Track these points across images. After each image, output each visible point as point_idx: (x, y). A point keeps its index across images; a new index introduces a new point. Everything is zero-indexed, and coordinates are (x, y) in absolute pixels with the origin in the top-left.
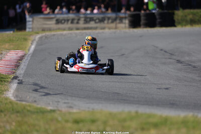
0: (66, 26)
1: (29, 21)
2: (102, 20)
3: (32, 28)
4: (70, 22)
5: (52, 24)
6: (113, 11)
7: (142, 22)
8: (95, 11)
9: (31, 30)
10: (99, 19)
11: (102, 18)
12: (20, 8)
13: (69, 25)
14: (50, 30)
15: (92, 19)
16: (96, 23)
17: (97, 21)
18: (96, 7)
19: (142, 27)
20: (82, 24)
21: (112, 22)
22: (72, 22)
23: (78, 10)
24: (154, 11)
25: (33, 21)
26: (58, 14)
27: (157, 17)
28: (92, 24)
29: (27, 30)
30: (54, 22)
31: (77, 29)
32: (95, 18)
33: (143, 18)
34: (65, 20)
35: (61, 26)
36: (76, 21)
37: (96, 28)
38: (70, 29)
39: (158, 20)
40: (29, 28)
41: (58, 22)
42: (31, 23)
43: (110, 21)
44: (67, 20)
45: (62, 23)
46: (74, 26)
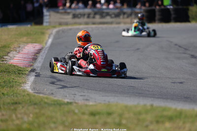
0: (82, 20)
1: (47, 16)
2: (117, 15)
3: (50, 22)
4: (86, 16)
5: (68, 18)
6: (129, 6)
8: (111, 6)
9: (48, 24)
10: (114, 14)
11: (118, 13)
12: (37, 2)
13: (85, 20)
14: (67, 24)
15: (108, 14)
16: (112, 17)
17: (113, 16)
18: (112, 2)
19: (157, 22)
20: (98, 19)
21: (128, 17)
22: (88, 17)
23: (94, 5)
24: (169, 7)
25: (50, 15)
27: (172, 12)
28: (108, 19)
29: (45, 24)
30: (70, 16)
31: (94, 23)
32: (110, 13)
33: (157, 14)
34: (81, 15)
35: (77, 20)
36: (92, 16)
37: (111, 23)
38: (87, 23)
39: (173, 16)
40: (47, 22)
41: (75, 16)
42: (48, 17)
43: (126, 16)
44: (83, 15)
45: (79, 18)
46: (91, 20)
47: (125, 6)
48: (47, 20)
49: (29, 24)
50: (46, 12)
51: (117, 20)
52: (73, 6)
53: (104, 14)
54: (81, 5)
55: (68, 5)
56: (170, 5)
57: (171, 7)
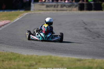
1: (32, 6)
2: (69, 6)
4: (53, 7)
5: (44, 7)
6: (76, 1)
7: (85, 8)
8: (66, 2)
9: (33, 10)
14: (43, 10)
15: (65, 6)
16: (67, 7)
17: (67, 6)
19: (85, 10)
20: (59, 8)
24: (91, 2)
25: (34, 6)
26: (47, 2)
27: (93, 5)
28: (65, 8)
29: (31, 10)
31: (57, 10)
35: (48, 9)
36: (56, 6)
37: (66, 10)
38: (53, 10)
39: (93, 7)
40: (32, 9)
41: (47, 6)
43: (74, 7)
44: (52, 6)
45: (49, 7)
46: (55, 9)
47: (74, 2)
49: (23, 10)
50: (32, 4)
51: (70, 9)
53: (63, 6)
56: (92, 2)
57: (93, 2)
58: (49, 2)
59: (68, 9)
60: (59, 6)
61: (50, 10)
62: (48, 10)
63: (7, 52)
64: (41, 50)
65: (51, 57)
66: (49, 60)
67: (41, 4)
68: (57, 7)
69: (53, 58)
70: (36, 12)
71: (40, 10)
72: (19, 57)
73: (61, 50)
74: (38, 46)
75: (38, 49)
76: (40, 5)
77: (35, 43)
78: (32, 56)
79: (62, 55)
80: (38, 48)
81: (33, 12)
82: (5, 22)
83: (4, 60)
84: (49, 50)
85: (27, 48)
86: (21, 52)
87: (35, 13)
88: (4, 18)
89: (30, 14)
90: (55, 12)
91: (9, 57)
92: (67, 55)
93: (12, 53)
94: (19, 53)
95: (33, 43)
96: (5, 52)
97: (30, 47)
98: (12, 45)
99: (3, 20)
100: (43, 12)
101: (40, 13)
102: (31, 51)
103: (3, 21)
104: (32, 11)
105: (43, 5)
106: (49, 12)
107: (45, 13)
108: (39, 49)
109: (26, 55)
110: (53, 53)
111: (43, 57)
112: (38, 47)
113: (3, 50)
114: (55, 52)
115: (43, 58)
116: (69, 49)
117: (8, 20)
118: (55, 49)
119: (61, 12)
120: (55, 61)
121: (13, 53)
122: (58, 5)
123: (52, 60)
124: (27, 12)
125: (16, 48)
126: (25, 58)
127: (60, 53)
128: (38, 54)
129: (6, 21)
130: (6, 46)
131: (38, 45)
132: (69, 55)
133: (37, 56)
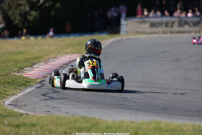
0: (159, 29)
1: (124, 25)
2: (196, 24)
3: (127, 31)
4: (164, 25)
5: (146, 27)
8: (190, 15)
9: (125, 33)
10: (193, 23)
11: (197, 21)
12: (115, 11)
13: (164, 29)
14: (144, 33)
15: (186, 23)
16: (190, 26)
17: (191, 24)
18: (190, 11)
20: (176, 28)
22: (166, 26)
25: (127, 25)
26: (152, 17)
28: (186, 28)
29: (122, 33)
30: (148, 25)
31: (172, 33)
32: (189, 22)
34: (159, 24)
35: (154, 29)
36: (170, 25)
37: (190, 32)
38: (165, 33)
41: (152, 25)
44: (161, 24)
45: (157, 27)
46: (169, 29)
48: (124, 30)
49: (104, 33)
50: (123, 22)
51: (197, 28)
52: (151, 14)
53: (183, 23)
54: (159, 13)
55: (146, 13)
58: (157, 17)
59: (192, 29)
60: (176, 25)
61: (158, 33)
62: (153, 33)
63: (73, 116)
64: (139, 110)
65: (158, 123)
66: (155, 129)
67: (141, 20)
68: (172, 26)
69: (162, 125)
70: (130, 37)
71: (138, 33)
72: (97, 124)
73: (180, 110)
74: (135, 102)
75: (135, 108)
76: (139, 22)
77: (128, 97)
78: (122, 122)
79: (182, 119)
80: (135, 106)
81: (124, 37)
82: (70, 58)
83: (68, 131)
84: (155, 111)
85: (114, 107)
86: (101, 116)
87: (128, 39)
88: (68, 50)
89: (119, 41)
90: (169, 35)
91: (78, 125)
92: (191, 120)
93: (83, 117)
94: (97, 118)
95: (125, 98)
96: (70, 115)
97: (120, 106)
98: (83, 101)
99: (67, 54)
100: (143, 36)
101: (138, 39)
102: (121, 112)
103: (66, 56)
104: (123, 35)
105: (144, 22)
106: (155, 36)
107: (147, 38)
108: (136, 110)
109: (110, 120)
110: (164, 117)
111: (143, 123)
112: (135, 104)
113: (66, 112)
114: (168, 114)
115: (144, 127)
116: (195, 107)
117: (76, 54)
118: (168, 109)
119: (179, 35)
120: (167, 131)
121: (86, 117)
122: (173, 23)
123: (161, 130)
124: (114, 37)
125: (91, 108)
126: (108, 128)
127: (176, 117)
128: (133, 119)
129: (73, 55)
130: (73, 105)
131: (134, 100)
132: (194, 120)
133: (133, 122)
